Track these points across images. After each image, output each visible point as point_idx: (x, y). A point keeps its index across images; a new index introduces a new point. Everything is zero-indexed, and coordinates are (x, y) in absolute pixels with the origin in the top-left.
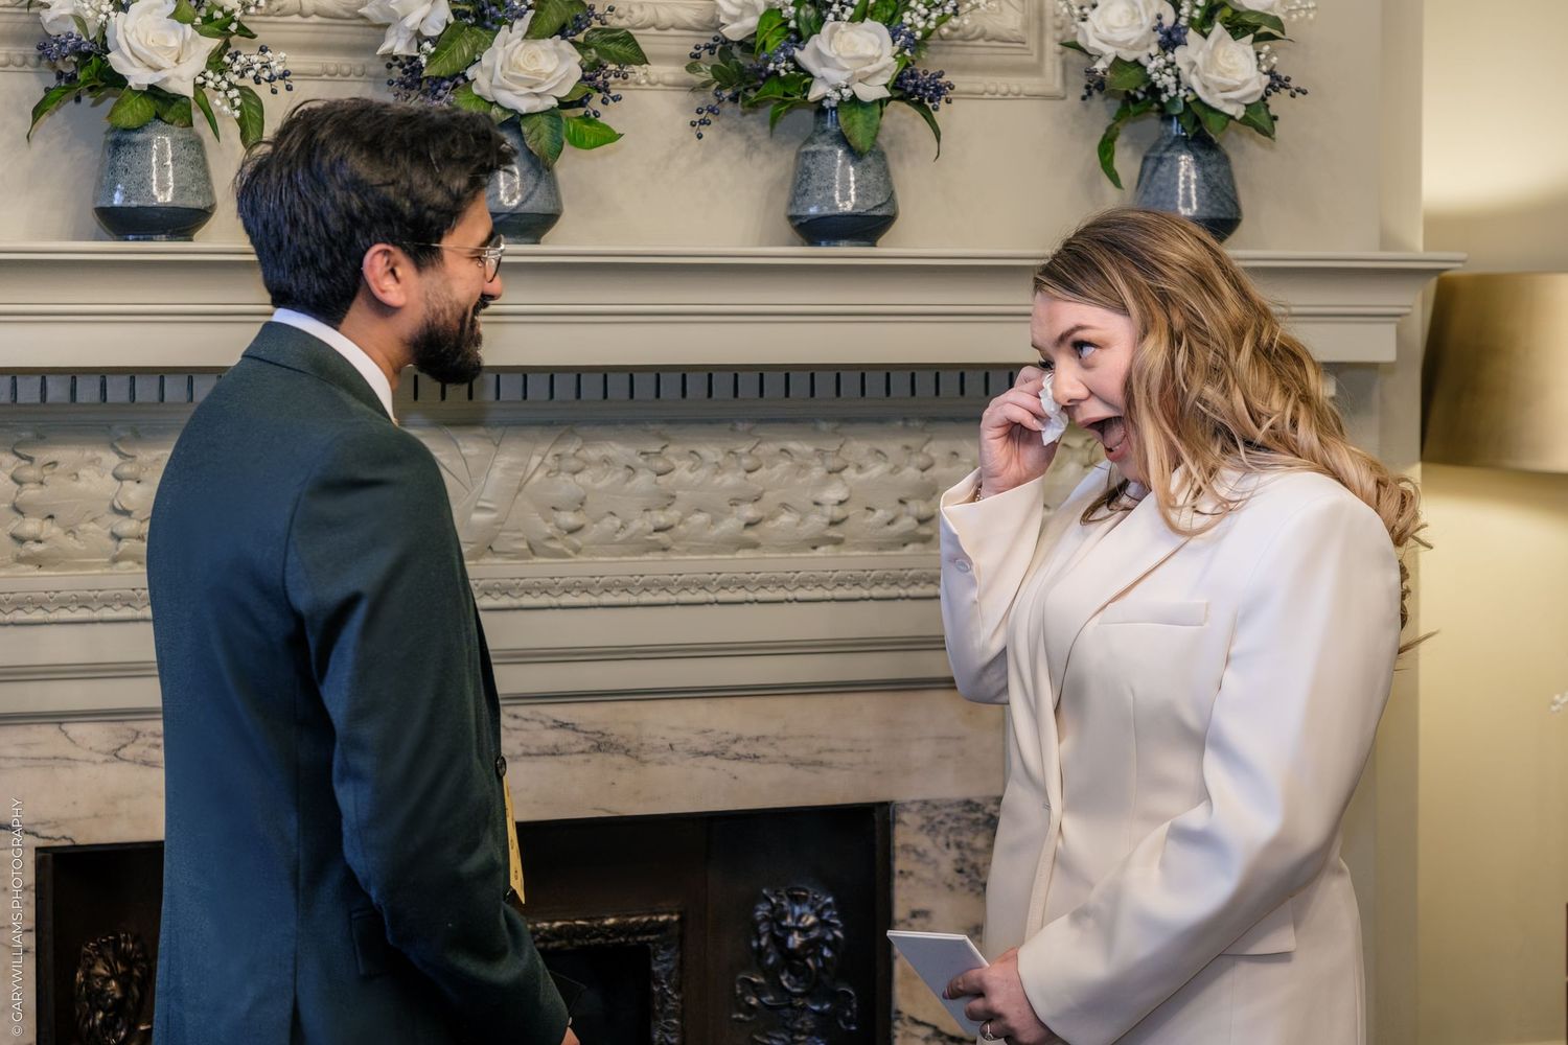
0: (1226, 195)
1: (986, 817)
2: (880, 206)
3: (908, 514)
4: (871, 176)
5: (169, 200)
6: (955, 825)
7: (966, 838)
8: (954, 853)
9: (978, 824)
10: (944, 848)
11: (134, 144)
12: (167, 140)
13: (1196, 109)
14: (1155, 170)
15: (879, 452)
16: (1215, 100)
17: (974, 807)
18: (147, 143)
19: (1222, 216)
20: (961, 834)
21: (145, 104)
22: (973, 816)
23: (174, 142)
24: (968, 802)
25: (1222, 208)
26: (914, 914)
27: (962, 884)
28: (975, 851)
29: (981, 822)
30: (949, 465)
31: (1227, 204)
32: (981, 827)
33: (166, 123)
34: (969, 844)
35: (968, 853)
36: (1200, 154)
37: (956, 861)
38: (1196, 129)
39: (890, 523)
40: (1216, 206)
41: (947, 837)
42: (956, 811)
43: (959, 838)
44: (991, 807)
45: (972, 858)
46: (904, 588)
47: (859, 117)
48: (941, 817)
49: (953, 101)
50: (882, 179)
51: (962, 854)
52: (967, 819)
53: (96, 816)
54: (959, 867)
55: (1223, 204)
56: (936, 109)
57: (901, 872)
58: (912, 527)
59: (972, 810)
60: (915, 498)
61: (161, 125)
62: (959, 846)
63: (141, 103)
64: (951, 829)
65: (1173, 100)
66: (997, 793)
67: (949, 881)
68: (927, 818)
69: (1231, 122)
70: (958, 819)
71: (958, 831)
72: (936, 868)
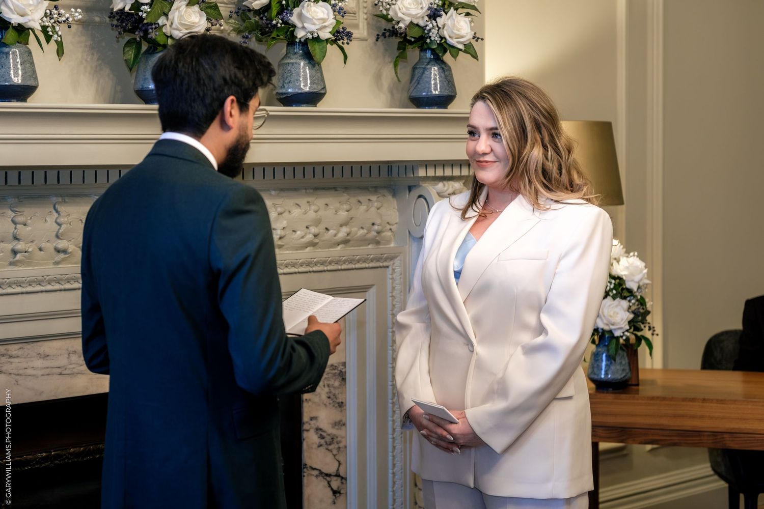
1: (339, 372)
2: (323, 88)
3: (310, 233)
6: (327, 376)
7: (331, 382)
8: (327, 389)
9: (336, 375)
10: (323, 387)
15: (297, 204)
17: (334, 368)
20: (329, 380)
22: (334, 372)
24: (332, 366)
26: (312, 419)
27: (330, 404)
28: (334, 388)
29: (337, 374)
30: (326, 210)
32: (337, 377)
34: (333, 385)
35: (332, 389)
37: (327, 393)
39: (303, 237)
41: (324, 382)
43: (328, 383)
44: (341, 367)
45: (333, 391)
46: (311, 267)
47: (317, 47)
51: (330, 390)
52: (331, 373)
54: (328, 396)
57: (306, 400)
58: (312, 239)
60: (313, 225)
62: (328, 386)
64: (326, 378)
65: (432, 42)
66: (344, 361)
67: (325, 403)
69: (460, 52)
72: (320, 397)
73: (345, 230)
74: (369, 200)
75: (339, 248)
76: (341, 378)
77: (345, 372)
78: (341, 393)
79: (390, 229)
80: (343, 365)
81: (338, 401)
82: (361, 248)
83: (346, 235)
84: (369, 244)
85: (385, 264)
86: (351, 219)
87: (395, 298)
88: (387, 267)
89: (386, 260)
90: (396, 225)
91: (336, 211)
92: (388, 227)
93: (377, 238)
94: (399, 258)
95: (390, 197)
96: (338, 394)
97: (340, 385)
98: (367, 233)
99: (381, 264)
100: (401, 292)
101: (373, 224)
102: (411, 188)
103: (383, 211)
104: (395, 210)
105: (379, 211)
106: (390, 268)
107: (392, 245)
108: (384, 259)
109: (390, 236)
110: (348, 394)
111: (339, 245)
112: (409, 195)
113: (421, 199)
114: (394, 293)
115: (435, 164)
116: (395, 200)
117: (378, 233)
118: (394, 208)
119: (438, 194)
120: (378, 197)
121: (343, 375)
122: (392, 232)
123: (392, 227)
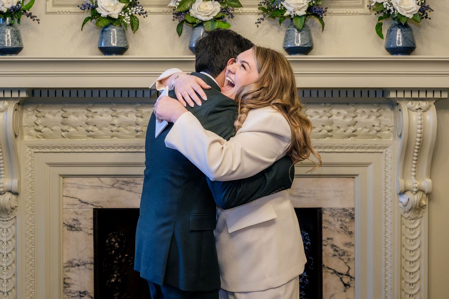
0: (409, 40)
1: (349, 213)
2: (306, 44)
3: (325, 129)
4: (304, 36)
5: (116, 45)
6: (340, 215)
7: (343, 219)
8: (340, 223)
10: (337, 222)
11: (106, 31)
12: (115, 30)
13: (399, 16)
15: (316, 112)
16: (403, 14)
17: (346, 210)
18: (109, 31)
19: (408, 46)
20: (342, 218)
22: (345, 213)
23: (117, 30)
24: (344, 209)
25: (408, 44)
26: (328, 239)
27: (342, 231)
28: (346, 222)
29: (348, 214)
30: (337, 116)
31: (410, 43)
32: (347, 216)
33: (114, 25)
34: (344, 221)
35: (344, 223)
36: (402, 29)
37: (340, 225)
38: (399, 22)
39: (320, 131)
40: (406, 43)
41: (338, 218)
42: (340, 211)
43: (341, 219)
44: (351, 211)
46: (323, 149)
47: (299, 20)
48: (336, 213)
50: (307, 37)
51: (342, 223)
52: (344, 214)
53: (108, 201)
54: (341, 227)
56: (323, 17)
57: (324, 227)
58: (326, 133)
59: (345, 211)
60: (327, 125)
61: (112, 26)
62: (341, 221)
63: (106, 21)
64: (339, 216)
65: (393, 13)
66: (353, 207)
67: (338, 230)
68: (332, 213)
69: (409, 19)
70: (341, 213)
71: (341, 217)
72: (335, 226)
73: (353, 128)
74: (371, 111)
75: (350, 139)
76: (351, 217)
77: (354, 214)
78: (351, 226)
79: (389, 130)
80: (352, 210)
81: (348, 230)
82: (368, 140)
83: (352, 131)
84: (373, 138)
85: (380, 150)
86: (357, 122)
87: (387, 172)
88: (382, 152)
89: (380, 148)
90: (392, 127)
91: (344, 117)
92: (387, 128)
93: (378, 135)
94: (389, 148)
95: (389, 110)
96: (349, 226)
97: (350, 221)
98: (369, 131)
99: (377, 151)
100: (391, 168)
101: (374, 126)
102: (397, 104)
103: (382, 118)
104: (392, 118)
105: (378, 118)
106: (384, 153)
107: (391, 139)
108: (378, 147)
109: (389, 134)
110: (356, 227)
111: (349, 137)
112: (397, 108)
113: (400, 112)
114: (387, 169)
115: (404, 90)
116: (392, 111)
117: (378, 132)
118: (391, 117)
119: (409, 109)
120: (379, 110)
121: (352, 216)
122: (391, 131)
123: (390, 128)
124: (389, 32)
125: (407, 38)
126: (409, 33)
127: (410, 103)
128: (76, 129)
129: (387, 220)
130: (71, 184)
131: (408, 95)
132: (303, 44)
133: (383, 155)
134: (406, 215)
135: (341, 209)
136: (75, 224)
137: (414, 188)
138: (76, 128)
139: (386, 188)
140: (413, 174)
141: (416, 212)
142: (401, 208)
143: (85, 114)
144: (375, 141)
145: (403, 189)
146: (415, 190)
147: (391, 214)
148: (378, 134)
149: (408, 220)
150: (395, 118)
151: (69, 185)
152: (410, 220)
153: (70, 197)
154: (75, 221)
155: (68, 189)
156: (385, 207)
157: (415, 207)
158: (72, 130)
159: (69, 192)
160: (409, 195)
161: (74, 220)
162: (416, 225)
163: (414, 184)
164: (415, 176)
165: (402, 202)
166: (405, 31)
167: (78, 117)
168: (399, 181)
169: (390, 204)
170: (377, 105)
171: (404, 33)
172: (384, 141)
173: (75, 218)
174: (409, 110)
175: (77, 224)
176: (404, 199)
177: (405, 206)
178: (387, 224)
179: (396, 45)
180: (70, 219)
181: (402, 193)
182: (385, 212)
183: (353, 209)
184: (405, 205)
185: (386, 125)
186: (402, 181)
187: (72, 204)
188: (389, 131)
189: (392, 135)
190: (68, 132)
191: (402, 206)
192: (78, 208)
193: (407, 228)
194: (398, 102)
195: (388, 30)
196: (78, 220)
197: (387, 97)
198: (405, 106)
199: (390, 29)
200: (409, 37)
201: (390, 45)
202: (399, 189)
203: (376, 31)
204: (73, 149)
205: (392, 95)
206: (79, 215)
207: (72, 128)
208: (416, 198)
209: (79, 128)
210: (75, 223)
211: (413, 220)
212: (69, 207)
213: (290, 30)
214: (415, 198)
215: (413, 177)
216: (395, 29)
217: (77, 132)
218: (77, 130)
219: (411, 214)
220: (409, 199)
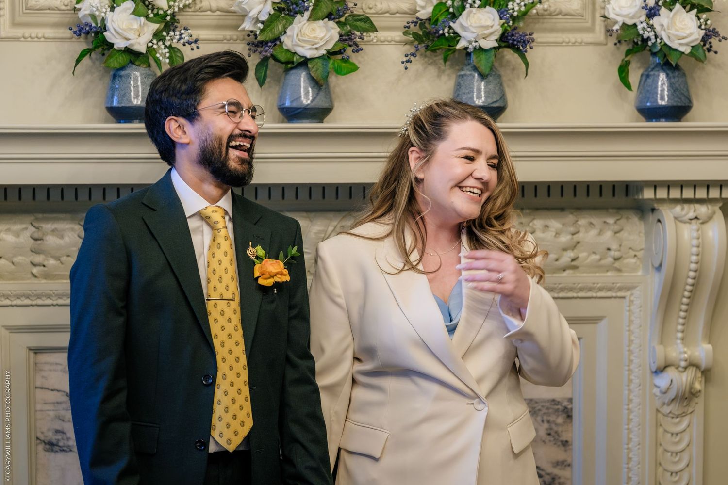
0: (682, 94)
1: (563, 408)
2: (495, 102)
4: (491, 87)
5: (139, 103)
6: (546, 411)
7: (552, 418)
8: (546, 425)
10: (541, 423)
11: (121, 76)
12: (138, 74)
13: (665, 50)
14: (645, 81)
16: (674, 45)
17: (557, 403)
18: (128, 76)
19: (679, 104)
20: (550, 416)
21: (124, 56)
22: (556, 407)
23: (141, 75)
24: (553, 400)
25: (679, 100)
27: (550, 441)
28: (557, 425)
29: (560, 410)
30: (543, 232)
31: (683, 98)
32: (560, 413)
33: (137, 65)
34: (554, 421)
35: (554, 426)
36: (668, 72)
37: (547, 429)
38: (665, 60)
40: (676, 99)
41: (542, 417)
42: (547, 404)
43: (549, 418)
44: (565, 403)
45: (555, 428)
47: (483, 56)
48: (539, 407)
49: (534, 47)
50: (497, 88)
51: (550, 426)
52: (553, 409)
54: (549, 432)
55: (680, 99)
56: (526, 51)
59: (556, 404)
61: (134, 66)
62: (548, 422)
63: (122, 56)
64: (544, 413)
65: (654, 44)
66: (569, 396)
67: (543, 439)
68: (532, 408)
69: (683, 55)
70: (548, 408)
71: (548, 414)
73: (571, 254)
74: (605, 222)
75: (565, 274)
76: (565, 415)
77: (572, 409)
78: (565, 431)
79: (635, 256)
80: (568, 401)
81: (561, 439)
82: (597, 274)
83: (570, 260)
84: (607, 271)
85: (620, 294)
86: (578, 243)
87: (633, 333)
88: (624, 298)
89: (620, 289)
90: (643, 252)
91: (557, 234)
92: (632, 253)
93: (615, 265)
94: (637, 288)
95: (635, 219)
96: (562, 431)
97: (564, 422)
98: (600, 260)
99: (614, 295)
100: (641, 326)
101: (609, 249)
102: (653, 210)
103: (624, 235)
104: (642, 235)
105: (618, 235)
106: (627, 298)
107: (640, 273)
108: (617, 289)
109: (635, 263)
110: (576, 433)
111: (564, 270)
112: (652, 218)
113: (659, 224)
114: (632, 328)
115: (669, 185)
116: (642, 223)
117: (616, 259)
118: (640, 232)
119: (676, 218)
120: (618, 220)
121: (567, 412)
122: (638, 258)
123: (637, 253)
124: (644, 78)
125: (677, 89)
126: (681, 80)
127: (678, 209)
128: (59, 262)
129: (632, 419)
130: (51, 364)
131: (675, 194)
132: (490, 101)
133: (626, 302)
134: (666, 409)
135: (548, 401)
136: (58, 440)
137: (681, 360)
138: (59, 260)
139: (631, 361)
140: (680, 335)
141: (683, 403)
142: (657, 398)
143: (77, 233)
144: (610, 277)
145: (661, 362)
146: (683, 364)
147: (638, 407)
148: (617, 264)
149: (669, 419)
150: (648, 234)
151: (47, 367)
152: (673, 418)
153: (48, 389)
154: (59, 434)
155: (44, 374)
156: (629, 395)
157: (683, 394)
158: (52, 262)
159: (47, 380)
160: (671, 373)
161: (57, 431)
162: (683, 426)
163: (681, 353)
164: (683, 339)
165: (659, 387)
166: (674, 77)
167: (62, 237)
168: (654, 348)
169: (637, 389)
170: (615, 211)
171: (673, 80)
172: (626, 277)
173: (59, 428)
174: (677, 221)
175: (63, 439)
176: (663, 381)
177: (665, 393)
178: (631, 426)
179: (657, 102)
180: (48, 430)
181: (660, 370)
182: (628, 405)
183: (570, 400)
184: (664, 391)
185: (630, 248)
186: (660, 350)
187: (54, 403)
188: (636, 258)
189: (641, 265)
190: (44, 266)
191: (658, 394)
192: (63, 409)
193: (667, 432)
194: (656, 206)
195: (642, 75)
196: (65, 431)
197: (636, 197)
198: (668, 213)
199: (646, 73)
200: (682, 87)
201: (647, 103)
202: (654, 363)
203: (620, 76)
204: (54, 299)
205: (648, 194)
206: (66, 422)
207: (51, 259)
208: (684, 379)
209: (64, 259)
210: (59, 437)
211: (677, 417)
212: (47, 407)
213: (465, 75)
214: (682, 379)
215: (679, 342)
216: (656, 73)
217: (62, 266)
218: (62, 263)
219: (674, 408)
220: (672, 381)
